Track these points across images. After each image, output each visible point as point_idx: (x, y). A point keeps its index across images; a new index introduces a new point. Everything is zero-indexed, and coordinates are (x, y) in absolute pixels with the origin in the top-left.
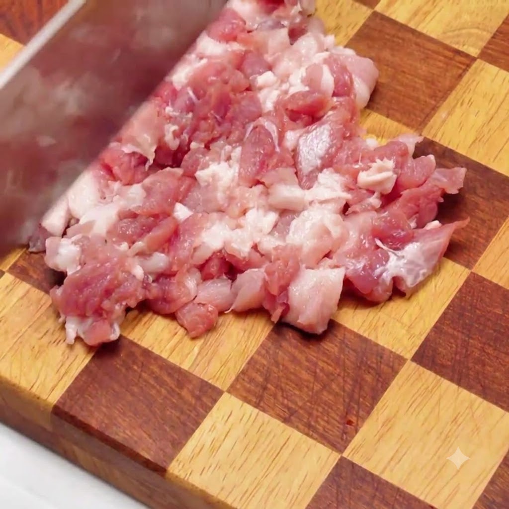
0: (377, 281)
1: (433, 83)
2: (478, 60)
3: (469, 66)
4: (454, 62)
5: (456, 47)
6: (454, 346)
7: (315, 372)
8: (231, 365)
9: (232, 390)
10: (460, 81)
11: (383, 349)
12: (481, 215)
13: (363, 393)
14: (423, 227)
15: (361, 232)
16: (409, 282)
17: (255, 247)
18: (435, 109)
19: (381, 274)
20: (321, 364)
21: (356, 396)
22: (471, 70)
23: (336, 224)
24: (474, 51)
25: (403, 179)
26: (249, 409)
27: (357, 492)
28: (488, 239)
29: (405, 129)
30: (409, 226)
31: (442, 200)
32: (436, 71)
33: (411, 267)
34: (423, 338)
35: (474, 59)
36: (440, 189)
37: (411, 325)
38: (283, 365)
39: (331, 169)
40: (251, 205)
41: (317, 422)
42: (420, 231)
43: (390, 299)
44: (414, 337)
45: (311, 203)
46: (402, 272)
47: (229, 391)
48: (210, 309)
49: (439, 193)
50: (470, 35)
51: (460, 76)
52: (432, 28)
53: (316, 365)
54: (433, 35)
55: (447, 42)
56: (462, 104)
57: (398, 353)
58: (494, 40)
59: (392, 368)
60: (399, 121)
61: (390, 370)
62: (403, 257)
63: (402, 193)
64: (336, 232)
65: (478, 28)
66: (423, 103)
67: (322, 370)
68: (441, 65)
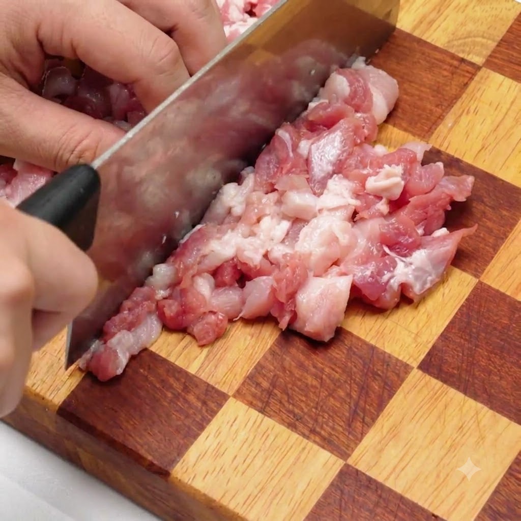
0: (384, 287)
1: (438, 92)
2: (484, 69)
3: (474, 75)
4: (458, 71)
5: (461, 55)
6: (461, 354)
7: (322, 379)
8: (238, 369)
9: (239, 394)
10: (466, 88)
11: (390, 356)
12: (489, 224)
13: (369, 400)
14: (430, 234)
15: (369, 239)
16: (417, 289)
17: (266, 256)
18: (441, 118)
19: (388, 281)
20: (327, 370)
21: (362, 403)
22: (476, 78)
23: (345, 231)
24: (478, 60)
25: (411, 186)
26: (254, 413)
27: (361, 499)
28: (496, 248)
29: (411, 137)
30: (417, 233)
31: (449, 208)
32: (441, 80)
33: (419, 273)
34: (430, 346)
35: (478, 68)
36: (448, 195)
37: (418, 333)
38: (290, 372)
39: (340, 175)
40: (267, 212)
41: (322, 428)
42: (428, 238)
43: (397, 306)
44: (421, 345)
45: (320, 211)
46: (410, 279)
47: (234, 396)
48: (220, 317)
49: (448, 199)
50: (475, 44)
51: (466, 85)
52: (437, 37)
53: (322, 371)
54: (438, 44)
55: (453, 51)
56: (468, 113)
57: (405, 361)
58: (499, 48)
59: (398, 375)
60: (405, 130)
61: (396, 378)
62: (411, 264)
63: (410, 200)
64: (344, 240)
65: (483, 37)
66: (428, 112)
67: (329, 376)
68: (445, 73)
